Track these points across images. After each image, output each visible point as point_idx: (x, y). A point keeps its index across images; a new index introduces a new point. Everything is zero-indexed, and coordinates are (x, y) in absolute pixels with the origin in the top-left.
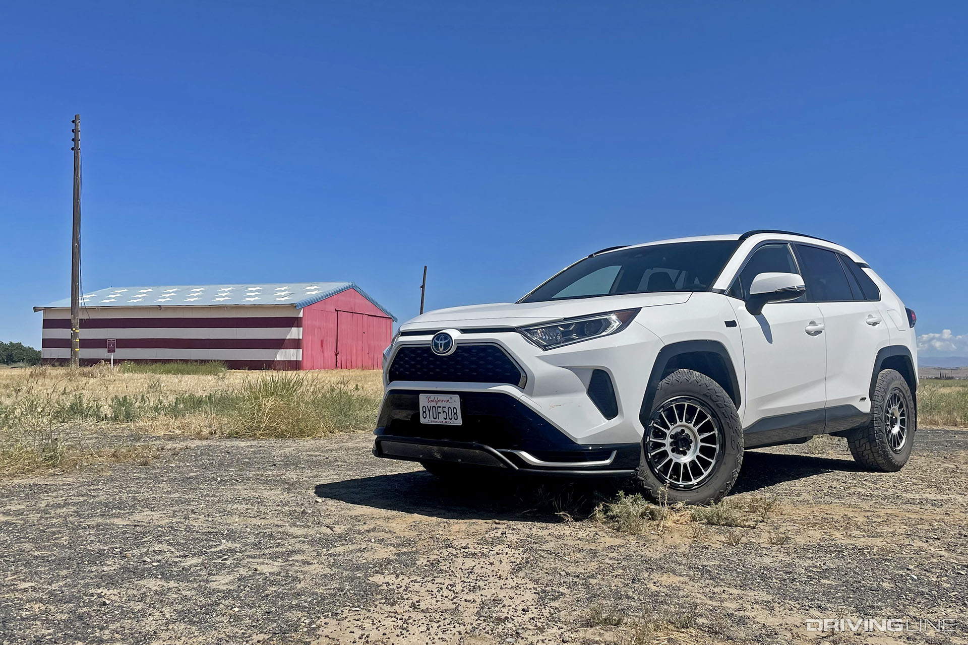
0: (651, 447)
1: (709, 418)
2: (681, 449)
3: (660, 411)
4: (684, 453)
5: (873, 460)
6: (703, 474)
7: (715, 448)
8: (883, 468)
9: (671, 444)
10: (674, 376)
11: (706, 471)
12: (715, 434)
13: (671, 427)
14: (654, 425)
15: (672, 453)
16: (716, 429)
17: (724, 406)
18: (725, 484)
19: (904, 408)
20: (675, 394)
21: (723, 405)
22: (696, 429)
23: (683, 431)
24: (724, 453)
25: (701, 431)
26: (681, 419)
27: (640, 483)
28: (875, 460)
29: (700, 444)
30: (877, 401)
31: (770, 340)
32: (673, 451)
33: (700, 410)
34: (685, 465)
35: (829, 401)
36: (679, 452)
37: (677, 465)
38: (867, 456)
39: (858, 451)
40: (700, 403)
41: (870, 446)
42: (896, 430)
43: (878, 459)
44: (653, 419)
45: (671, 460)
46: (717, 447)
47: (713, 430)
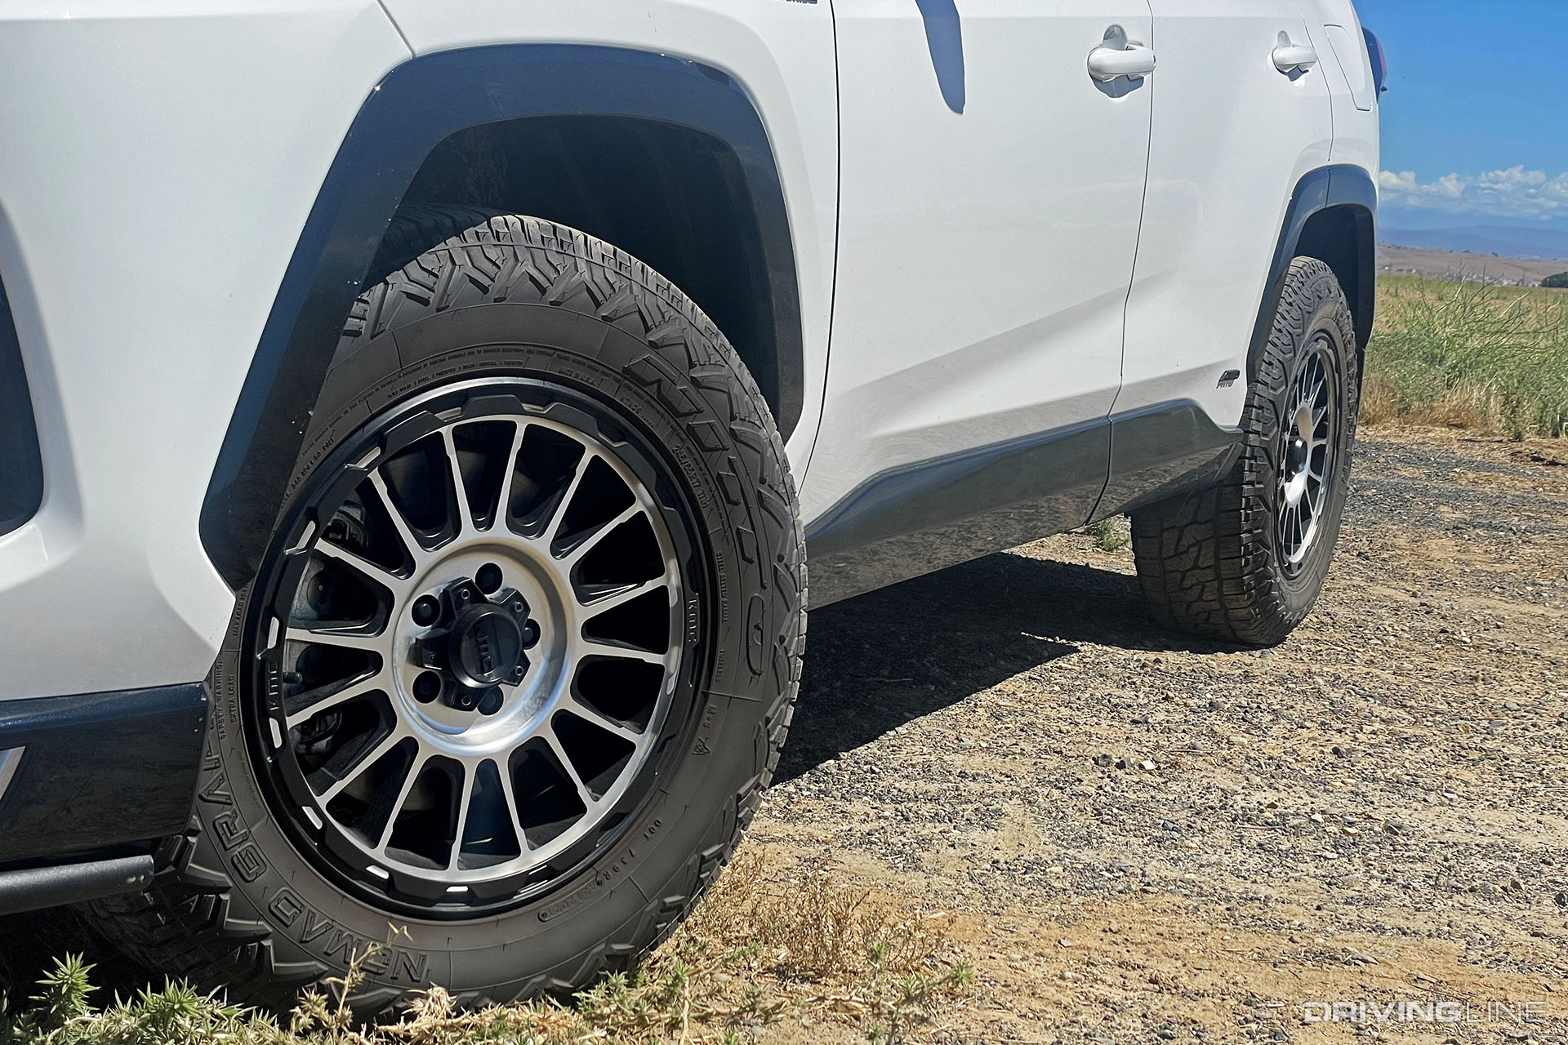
0: (289, 679)
1: (643, 502)
2: (470, 683)
3: (363, 465)
4: (488, 702)
5: (1216, 605)
6: (581, 810)
7: (658, 670)
8: (1240, 634)
9: (417, 653)
10: (461, 258)
11: (599, 791)
12: (662, 592)
13: (422, 557)
14: (322, 546)
15: (414, 703)
16: (672, 566)
17: (728, 442)
18: (693, 859)
19: (1330, 405)
20: (457, 366)
21: (723, 434)
22: (562, 568)
23: (490, 576)
24: (706, 695)
25: (589, 576)
26: (483, 510)
27: (202, 905)
28: (1223, 606)
29: (582, 648)
30: (1266, 384)
31: (955, 99)
32: (424, 690)
33: (595, 459)
34: (487, 768)
35: (1128, 386)
36: (462, 700)
37: (443, 773)
38: (1197, 590)
39: (1169, 568)
40: (600, 417)
41: (1216, 556)
42: (1295, 488)
43: (1235, 605)
44: (312, 515)
45: (409, 747)
46: (671, 660)
47: (659, 571)
